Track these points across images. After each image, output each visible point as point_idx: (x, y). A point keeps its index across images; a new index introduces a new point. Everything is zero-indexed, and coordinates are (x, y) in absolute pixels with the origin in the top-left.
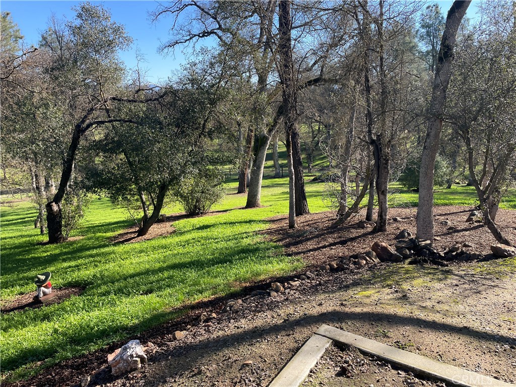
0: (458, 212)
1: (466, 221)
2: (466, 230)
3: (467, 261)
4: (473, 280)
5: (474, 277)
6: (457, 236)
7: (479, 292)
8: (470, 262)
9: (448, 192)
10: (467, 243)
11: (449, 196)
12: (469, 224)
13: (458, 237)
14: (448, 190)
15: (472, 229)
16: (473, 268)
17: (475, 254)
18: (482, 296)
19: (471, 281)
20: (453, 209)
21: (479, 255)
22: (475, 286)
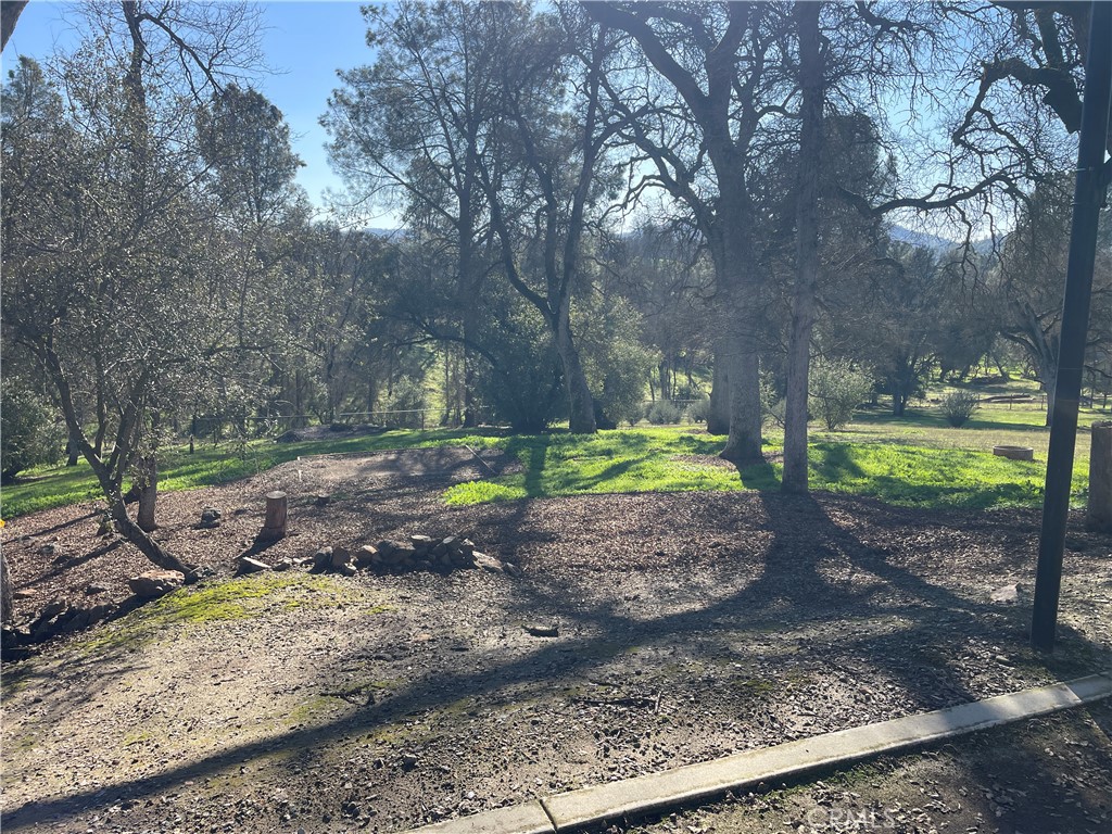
0: (86, 517)
1: (98, 535)
2: (95, 555)
3: (82, 630)
4: (78, 674)
5: (81, 665)
6: (75, 573)
7: (88, 699)
8: (89, 630)
9: (71, 474)
10: (93, 585)
11: (71, 482)
12: (104, 538)
13: (76, 576)
14: (71, 470)
15: (109, 549)
16: (82, 644)
17: (98, 608)
18: (94, 704)
19: (73, 678)
20: (74, 512)
21: (109, 607)
22: (80, 686)
